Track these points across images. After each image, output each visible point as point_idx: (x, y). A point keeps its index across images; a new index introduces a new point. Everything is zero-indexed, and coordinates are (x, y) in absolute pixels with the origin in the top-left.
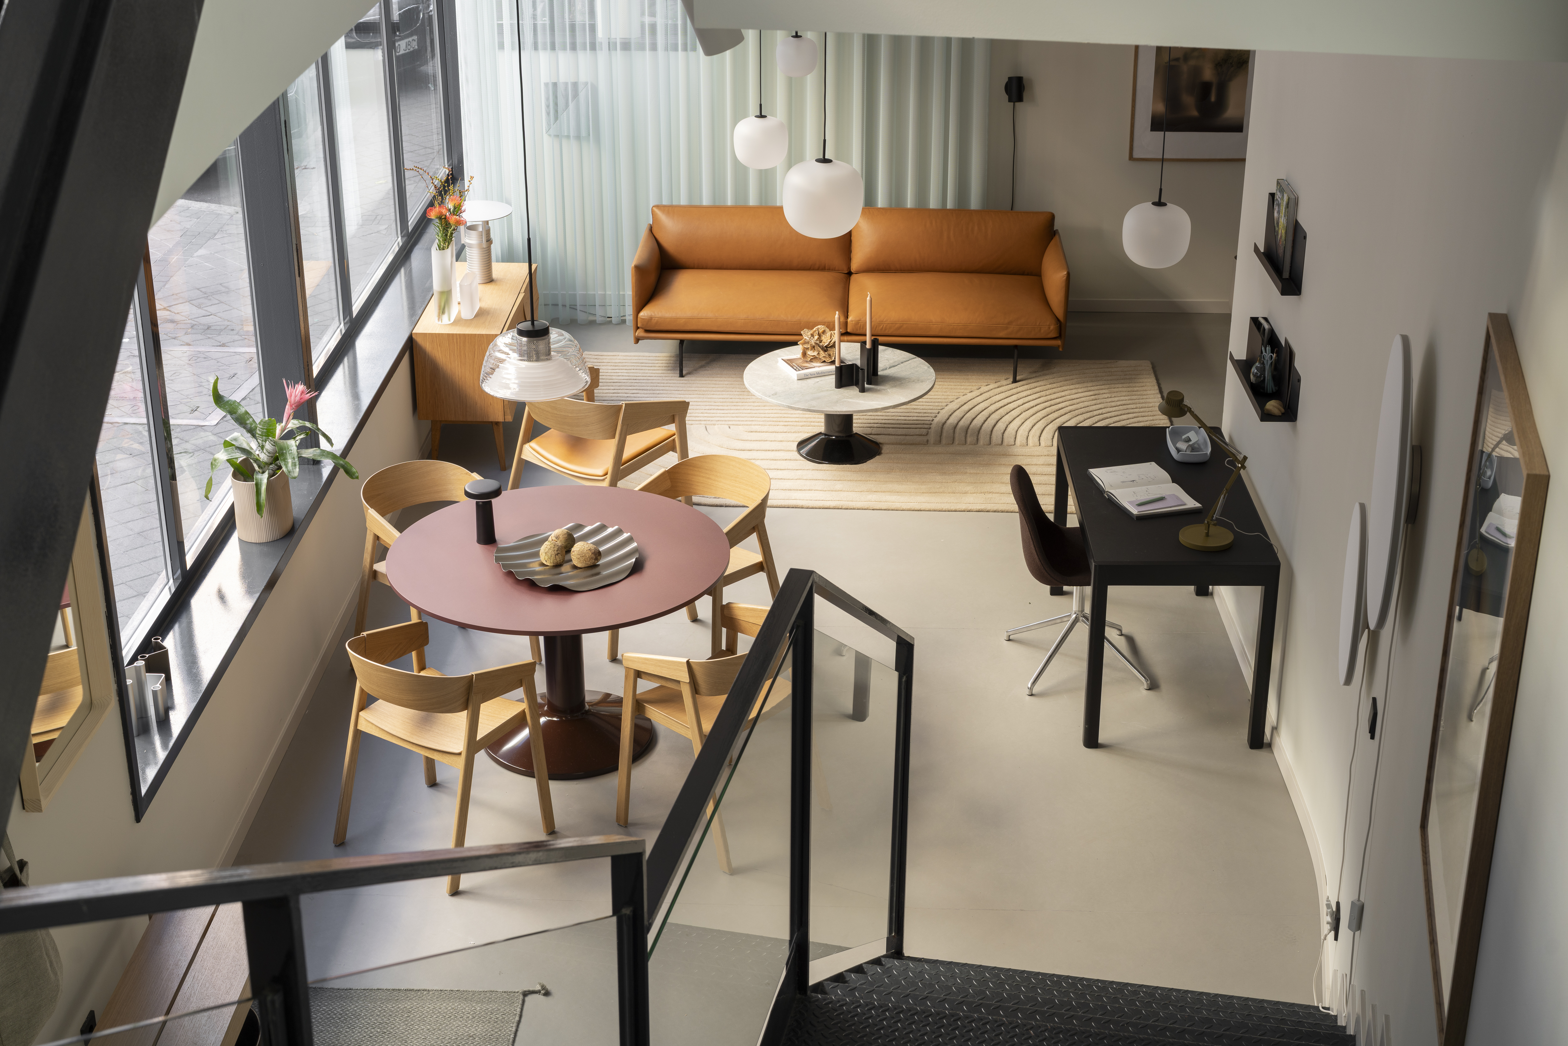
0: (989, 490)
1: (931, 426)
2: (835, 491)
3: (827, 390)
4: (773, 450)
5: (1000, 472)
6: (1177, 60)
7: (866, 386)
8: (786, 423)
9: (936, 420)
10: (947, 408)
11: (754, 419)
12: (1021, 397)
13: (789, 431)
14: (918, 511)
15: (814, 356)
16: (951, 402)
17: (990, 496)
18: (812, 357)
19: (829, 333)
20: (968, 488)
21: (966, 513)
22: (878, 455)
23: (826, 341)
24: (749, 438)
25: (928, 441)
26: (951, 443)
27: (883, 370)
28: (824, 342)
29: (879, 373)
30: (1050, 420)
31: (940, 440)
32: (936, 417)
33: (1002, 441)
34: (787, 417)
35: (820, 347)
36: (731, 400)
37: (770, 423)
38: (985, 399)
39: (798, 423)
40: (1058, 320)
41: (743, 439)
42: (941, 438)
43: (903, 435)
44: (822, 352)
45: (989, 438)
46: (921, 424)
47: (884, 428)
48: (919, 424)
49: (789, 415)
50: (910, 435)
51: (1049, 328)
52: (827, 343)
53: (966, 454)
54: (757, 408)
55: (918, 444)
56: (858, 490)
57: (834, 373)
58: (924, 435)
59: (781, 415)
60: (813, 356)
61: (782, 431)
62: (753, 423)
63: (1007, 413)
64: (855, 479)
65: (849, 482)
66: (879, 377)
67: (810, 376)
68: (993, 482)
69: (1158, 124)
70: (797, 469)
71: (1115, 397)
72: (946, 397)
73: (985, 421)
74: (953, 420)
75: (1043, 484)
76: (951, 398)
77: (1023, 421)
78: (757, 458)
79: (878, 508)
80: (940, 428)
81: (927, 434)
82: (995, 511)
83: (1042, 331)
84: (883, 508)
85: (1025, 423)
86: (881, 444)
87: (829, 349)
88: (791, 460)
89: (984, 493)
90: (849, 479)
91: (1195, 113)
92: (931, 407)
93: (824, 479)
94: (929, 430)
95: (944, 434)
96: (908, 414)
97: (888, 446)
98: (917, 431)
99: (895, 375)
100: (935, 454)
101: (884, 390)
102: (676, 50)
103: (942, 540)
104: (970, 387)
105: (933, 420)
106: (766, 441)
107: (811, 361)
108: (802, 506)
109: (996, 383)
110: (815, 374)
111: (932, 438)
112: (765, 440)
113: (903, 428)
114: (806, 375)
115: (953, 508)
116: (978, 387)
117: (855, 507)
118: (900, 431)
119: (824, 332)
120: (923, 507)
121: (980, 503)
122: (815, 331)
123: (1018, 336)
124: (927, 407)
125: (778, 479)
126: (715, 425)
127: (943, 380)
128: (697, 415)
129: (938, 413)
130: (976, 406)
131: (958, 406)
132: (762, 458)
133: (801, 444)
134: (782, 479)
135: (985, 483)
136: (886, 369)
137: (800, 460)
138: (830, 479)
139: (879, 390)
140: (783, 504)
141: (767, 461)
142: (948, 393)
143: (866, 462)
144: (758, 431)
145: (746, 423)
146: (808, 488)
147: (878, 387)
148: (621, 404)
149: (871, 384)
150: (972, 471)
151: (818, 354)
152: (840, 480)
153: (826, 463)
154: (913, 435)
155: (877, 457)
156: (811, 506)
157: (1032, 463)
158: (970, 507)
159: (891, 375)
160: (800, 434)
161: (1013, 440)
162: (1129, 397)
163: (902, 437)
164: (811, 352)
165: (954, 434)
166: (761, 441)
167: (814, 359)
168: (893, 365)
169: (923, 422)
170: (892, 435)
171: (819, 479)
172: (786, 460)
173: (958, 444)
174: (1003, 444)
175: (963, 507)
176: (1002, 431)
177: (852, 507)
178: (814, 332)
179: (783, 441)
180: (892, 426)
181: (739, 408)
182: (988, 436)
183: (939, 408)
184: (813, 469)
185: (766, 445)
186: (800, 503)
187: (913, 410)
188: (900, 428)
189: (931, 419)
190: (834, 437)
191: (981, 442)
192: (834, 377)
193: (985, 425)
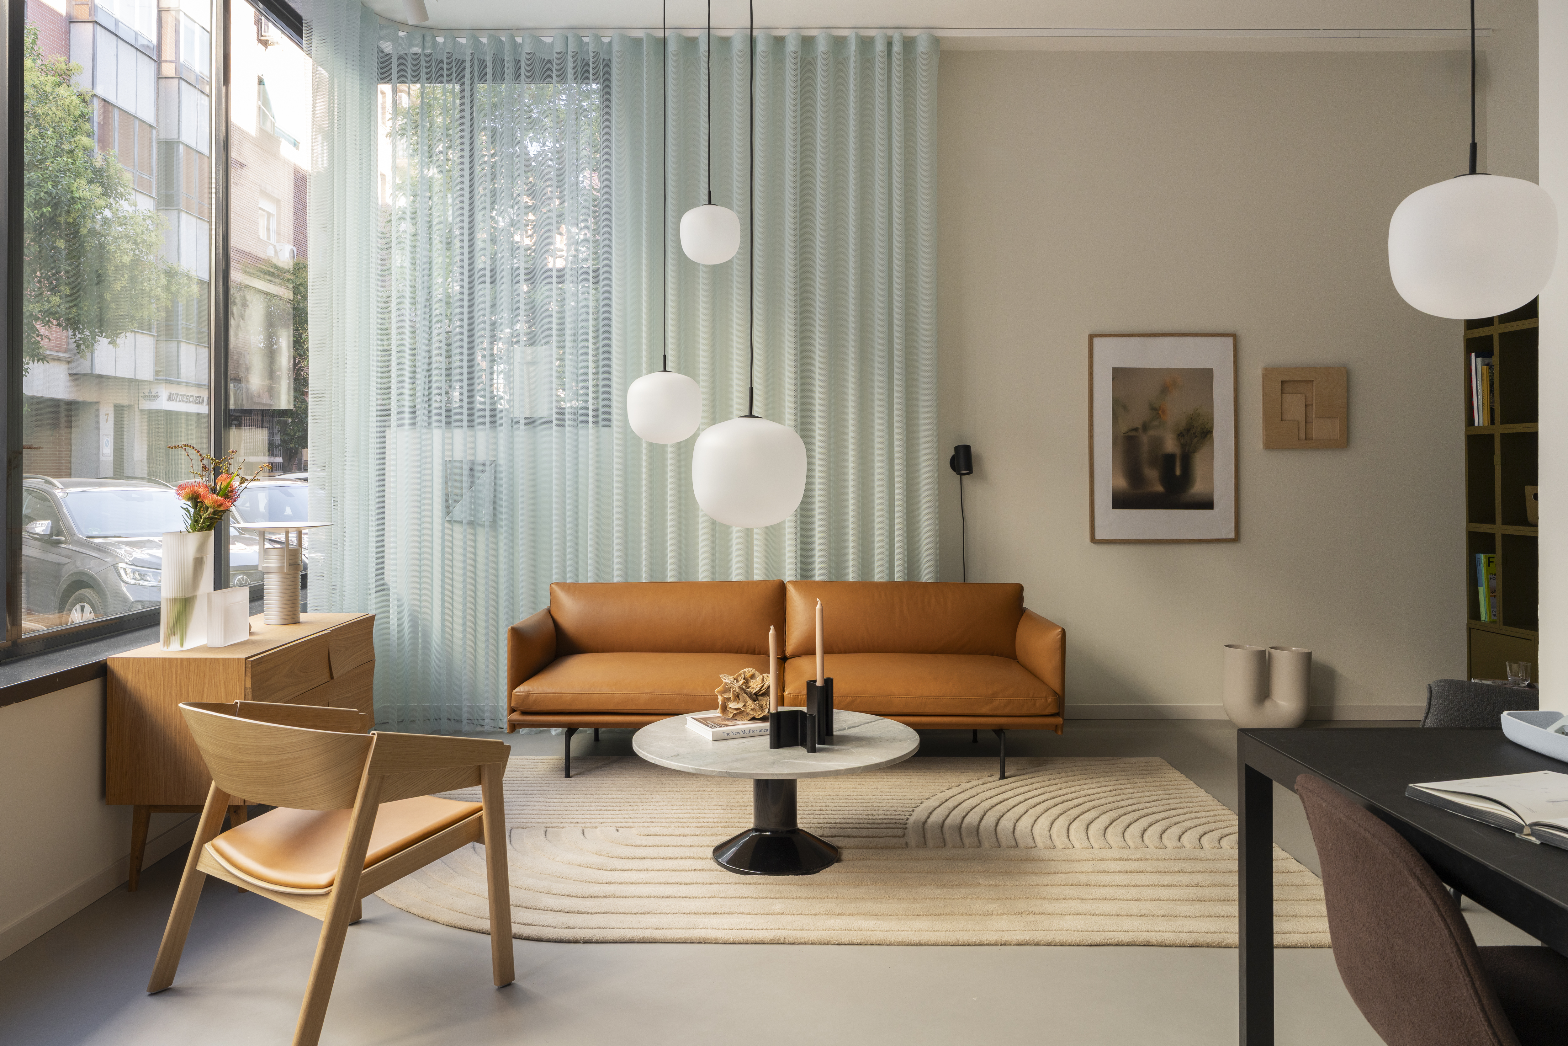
0: (1026, 909)
1: (907, 826)
2: (773, 914)
3: (758, 751)
4: (676, 858)
5: (1032, 883)
6: (1136, 430)
7: (817, 746)
8: (700, 825)
9: (912, 819)
10: (922, 806)
11: (654, 820)
12: (1018, 793)
13: (703, 833)
14: (917, 945)
15: (739, 709)
16: (926, 799)
17: (1030, 918)
18: (735, 712)
19: (759, 678)
20: (991, 907)
21: (999, 947)
22: (837, 862)
23: (755, 686)
24: (644, 843)
25: (907, 844)
26: (943, 845)
27: (839, 730)
28: (753, 688)
29: (834, 733)
30: (1072, 817)
31: (925, 842)
32: (910, 815)
33: (1016, 842)
34: (703, 818)
35: (746, 693)
36: (627, 800)
37: (677, 824)
38: (971, 796)
39: (716, 824)
40: (1056, 693)
41: (634, 844)
42: (925, 840)
43: (869, 837)
44: (750, 702)
45: (995, 839)
46: (893, 824)
47: (841, 828)
48: (889, 823)
49: (705, 815)
50: (879, 837)
51: (1046, 700)
52: (757, 689)
53: (968, 859)
54: (661, 808)
55: (894, 848)
56: (810, 913)
57: (768, 733)
58: (899, 837)
59: (693, 815)
60: (736, 709)
61: (692, 834)
62: (653, 824)
63: (1009, 811)
64: (804, 896)
65: (795, 900)
66: (834, 737)
67: (731, 736)
68: (1027, 898)
69: (1121, 502)
70: (711, 882)
71: (1143, 792)
72: (918, 794)
73: (982, 819)
74: (936, 817)
75: (1110, 899)
76: (926, 795)
77: (1035, 818)
78: (651, 869)
79: (846, 940)
80: (920, 827)
81: (904, 835)
82: (1049, 944)
83: (1037, 705)
84: (855, 941)
85: (1038, 821)
86: (839, 848)
87: (760, 698)
88: (702, 870)
89: (1021, 914)
90: (794, 896)
91: (1159, 488)
92: (902, 805)
93: (754, 896)
94: (906, 831)
95: (929, 835)
96: (871, 813)
97: (849, 851)
98: (890, 832)
99: (858, 735)
100: (923, 860)
101: (846, 750)
102: (586, 424)
103: (975, 999)
104: (947, 784)
105: (907, 819)
106: (668, 846)
107: (734, 717)
108: (716, 939)
109: (978, 779)
110: (739, 733)
111: (912, 839)
112: (667, 844)
113: (868, 828)
114: (725, 733)
115: (976, 939)
116: (958, 784)
117: (806, 940)
118: (865, 832)
119: (753, 677)
120: (925, 937)
121: (1019, 930)
122: (741, 674)
123: (1007, 711)
124: (896, 805)
125: (680, 897)
126: (596, 827)
127: (909, 777)
128: (575, 816)
129: (913, 811)
130: (962, 803)
131: (938, 803)
132: (658, 868)
133: (719, 850)
134: (685, 897)
135: (1015, 899)
136: (844, 729)
137: (717, 870)
138: (764, 896)
139: (838, 750)
140: (683, 936)
141: (666, 872)
142: (920, 790)
143: (818, 872)
144: (658, 834)
145: (641, 824)
146: (728, 911)
147: (836, 747)
148: (370, 735)
149: (824, 744)
150: (987, 882)
151: (745, 705)
152: (779, 898)
153: (757, 874)
154: (883, 837)
155: (836, 865)
156: (731, 940)
157: (1076, 870)
158: (1006, 937)
159: (852, 735)
160: (719, 837)
161: (1031, 840)
162: (1163, 792)
163: (869, 839)
164: (734, 703)
165: (943, 835)
166: (660, 846)
167: (739, 714)
168: (854, 725)
169: (894, 821)
170: (853, 837)
171: (746, 896)
172: (695, 870)
173: (953, 847)
174: (1019, 846)
175: (994, 937)
176: (1011, 830)
177: (802, 941)
178: (738, 676)
179: (693, 846)
180: (852, 826)
181: (636, 808)
182: (994, 836)
183: (913, 805)
184: (737, 881)
185: (668, 852)
186: (712, 934)
187: (877, 808)
188: (863, 828)
189: (905, 817)
190: (768, 833)
191: (986, 844)
192: (768, 737)
193: (984, 821)
